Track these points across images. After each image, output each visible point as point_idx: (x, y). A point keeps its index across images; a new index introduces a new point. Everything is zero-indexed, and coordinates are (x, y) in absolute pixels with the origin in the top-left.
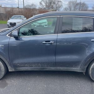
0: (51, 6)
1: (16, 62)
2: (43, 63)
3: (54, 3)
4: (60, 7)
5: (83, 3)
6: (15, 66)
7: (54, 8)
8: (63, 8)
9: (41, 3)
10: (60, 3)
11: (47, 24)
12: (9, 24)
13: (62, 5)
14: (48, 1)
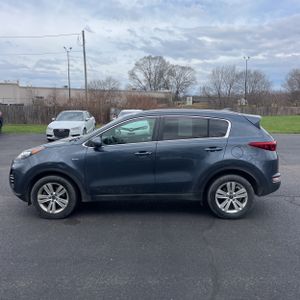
0: (162, 83)
1: (96, 184)
2: (136, 188)
3: (171, 73)
4: (188, 83)
5: (255, 73)
6: (93, 192)
7: (172, 86)
8: (197, 87)
9: (132, 75)
10: (188, 74)
11: (148, 130)
12: (51, 132)
13: (194, 79)
14: (153, 70)
